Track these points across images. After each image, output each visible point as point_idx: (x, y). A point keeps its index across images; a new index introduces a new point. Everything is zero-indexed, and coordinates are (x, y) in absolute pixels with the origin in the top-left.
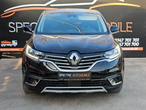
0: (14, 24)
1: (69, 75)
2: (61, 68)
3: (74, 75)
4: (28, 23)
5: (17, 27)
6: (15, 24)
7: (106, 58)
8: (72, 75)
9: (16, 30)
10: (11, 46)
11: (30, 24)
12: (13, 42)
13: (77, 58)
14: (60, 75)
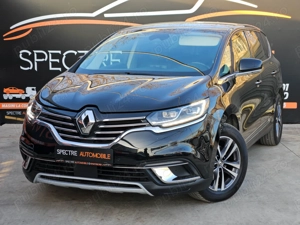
0: (30, 53)
1: (74, 153)
2: (63, 138)
3: (82, 154)
4: (59, 52)
5: (36, 60)
6: (33, 53)
7: (151, 125)
8: (78, 153)
9: (34, 66)
10: (24, 98)
11: (63, 53)
12: (29, 89)
13: (92, 120)
14: (59, 152)
